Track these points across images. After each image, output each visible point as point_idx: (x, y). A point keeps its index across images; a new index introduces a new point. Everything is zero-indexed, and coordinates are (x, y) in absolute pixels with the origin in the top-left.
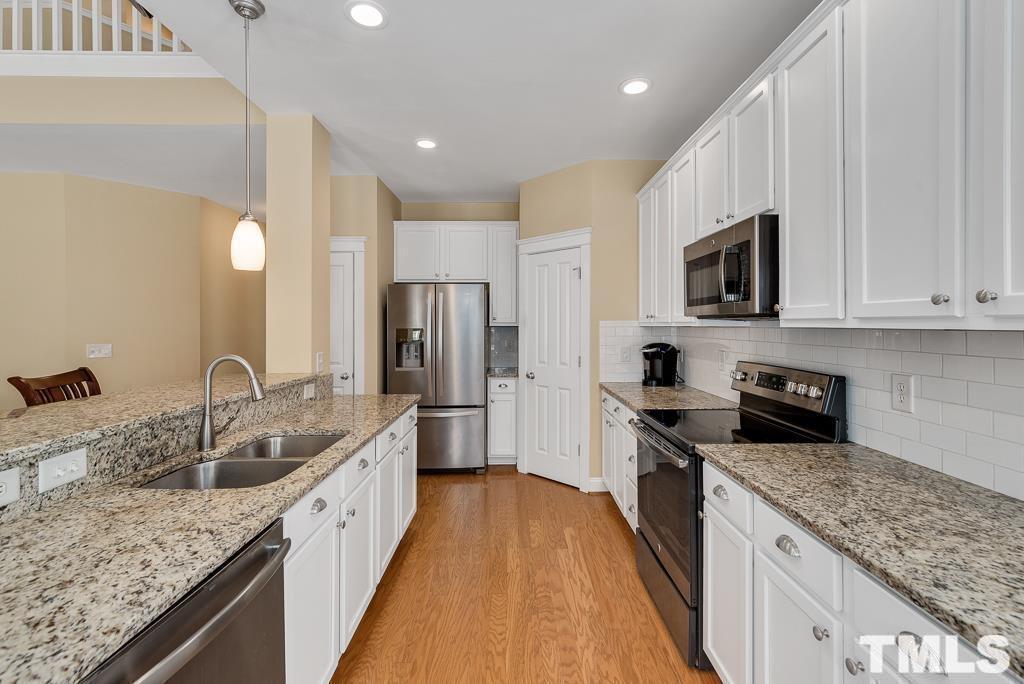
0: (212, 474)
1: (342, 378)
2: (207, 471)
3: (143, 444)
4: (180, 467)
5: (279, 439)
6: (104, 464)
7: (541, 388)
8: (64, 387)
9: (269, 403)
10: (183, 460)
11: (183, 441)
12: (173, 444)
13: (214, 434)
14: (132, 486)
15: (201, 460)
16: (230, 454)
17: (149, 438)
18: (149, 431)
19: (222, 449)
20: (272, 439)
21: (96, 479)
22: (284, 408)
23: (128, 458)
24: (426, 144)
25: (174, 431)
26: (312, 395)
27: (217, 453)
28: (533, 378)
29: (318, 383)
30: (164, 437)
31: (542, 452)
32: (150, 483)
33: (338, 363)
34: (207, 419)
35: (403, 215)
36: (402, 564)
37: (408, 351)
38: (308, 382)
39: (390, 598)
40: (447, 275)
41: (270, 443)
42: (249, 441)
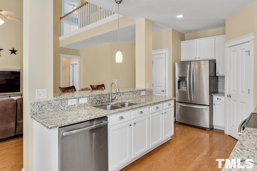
0: (110, 108)
1: (162, 91)
2: (109, 107)
3: (98, 99)
4: (104, 105)
5: (127, 103)
6: (90, 101)
7: (234, 102)
8: (99, 88)
9: (130, 95)
10: (105, 104)
11: (106, 100)
12: (104, 100)
13: (112, 99)
14: (94, 106)
15: (108, 105)
16: (115, 104)
17: (99, 98)
18: (99, 97)
19: (113, 103)
20: (126, 103)
21: (89, 104)
22: (135, 97)
23: (95, 101)
24: (180, 16)
25: (104, 97)
26: (144, 94)
27: (112, 104)
28: (230, 97)
29: (147, 91)
30: (102, 98)
31: (234, 128)
32: (97, 107)
33: (161, 87)
34: (111, 96)
35: (186, 39)
36: (163, 147)
37: (182, 84)
38: (143, 91)
39: (155, 154)
40: (199, 58)
41: (125, 104)
42: (120, 103)
